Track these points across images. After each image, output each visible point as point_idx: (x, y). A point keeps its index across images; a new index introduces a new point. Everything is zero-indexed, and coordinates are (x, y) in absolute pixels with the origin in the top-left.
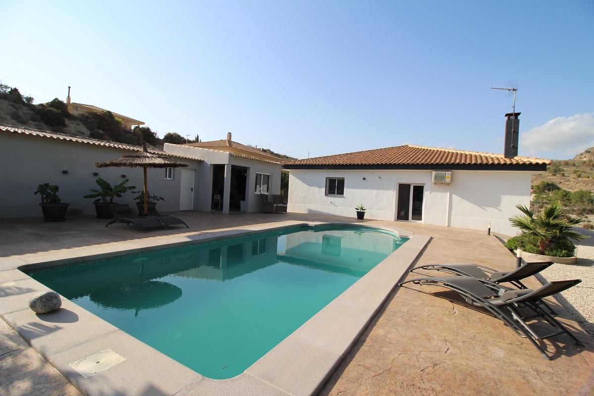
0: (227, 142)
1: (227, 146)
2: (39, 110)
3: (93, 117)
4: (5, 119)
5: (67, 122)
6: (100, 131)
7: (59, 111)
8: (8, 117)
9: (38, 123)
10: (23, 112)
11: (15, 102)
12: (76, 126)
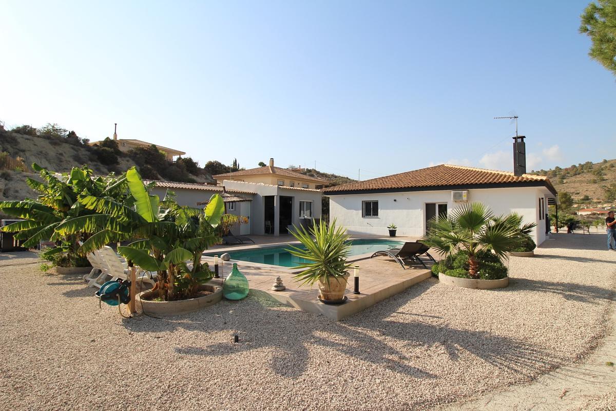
0: (270, 168)
1: (270, 174)
2: (95, 150)
3: (140, 153)
4: (69, 161)
5: (119, 159)
6: (149, 166)
7: (112, 150)
8: (71, 160)
9: (95, 163)
10: (83, 153)
11: (74, 145)
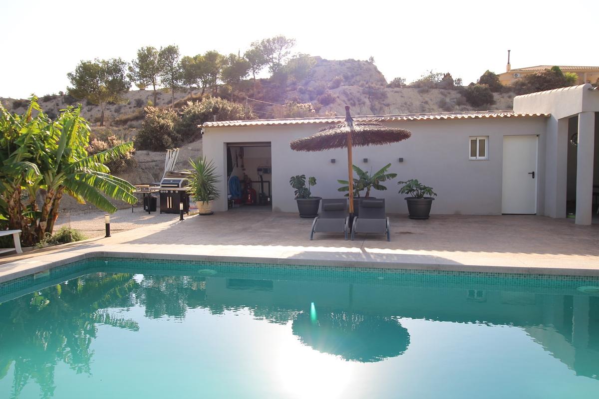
5: (496, 96)
11: (446, 88)
12: (508, 99)
